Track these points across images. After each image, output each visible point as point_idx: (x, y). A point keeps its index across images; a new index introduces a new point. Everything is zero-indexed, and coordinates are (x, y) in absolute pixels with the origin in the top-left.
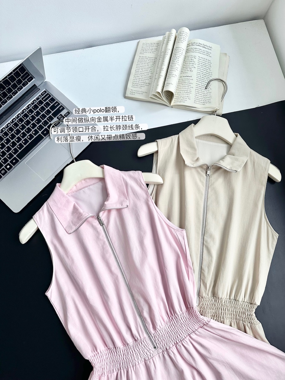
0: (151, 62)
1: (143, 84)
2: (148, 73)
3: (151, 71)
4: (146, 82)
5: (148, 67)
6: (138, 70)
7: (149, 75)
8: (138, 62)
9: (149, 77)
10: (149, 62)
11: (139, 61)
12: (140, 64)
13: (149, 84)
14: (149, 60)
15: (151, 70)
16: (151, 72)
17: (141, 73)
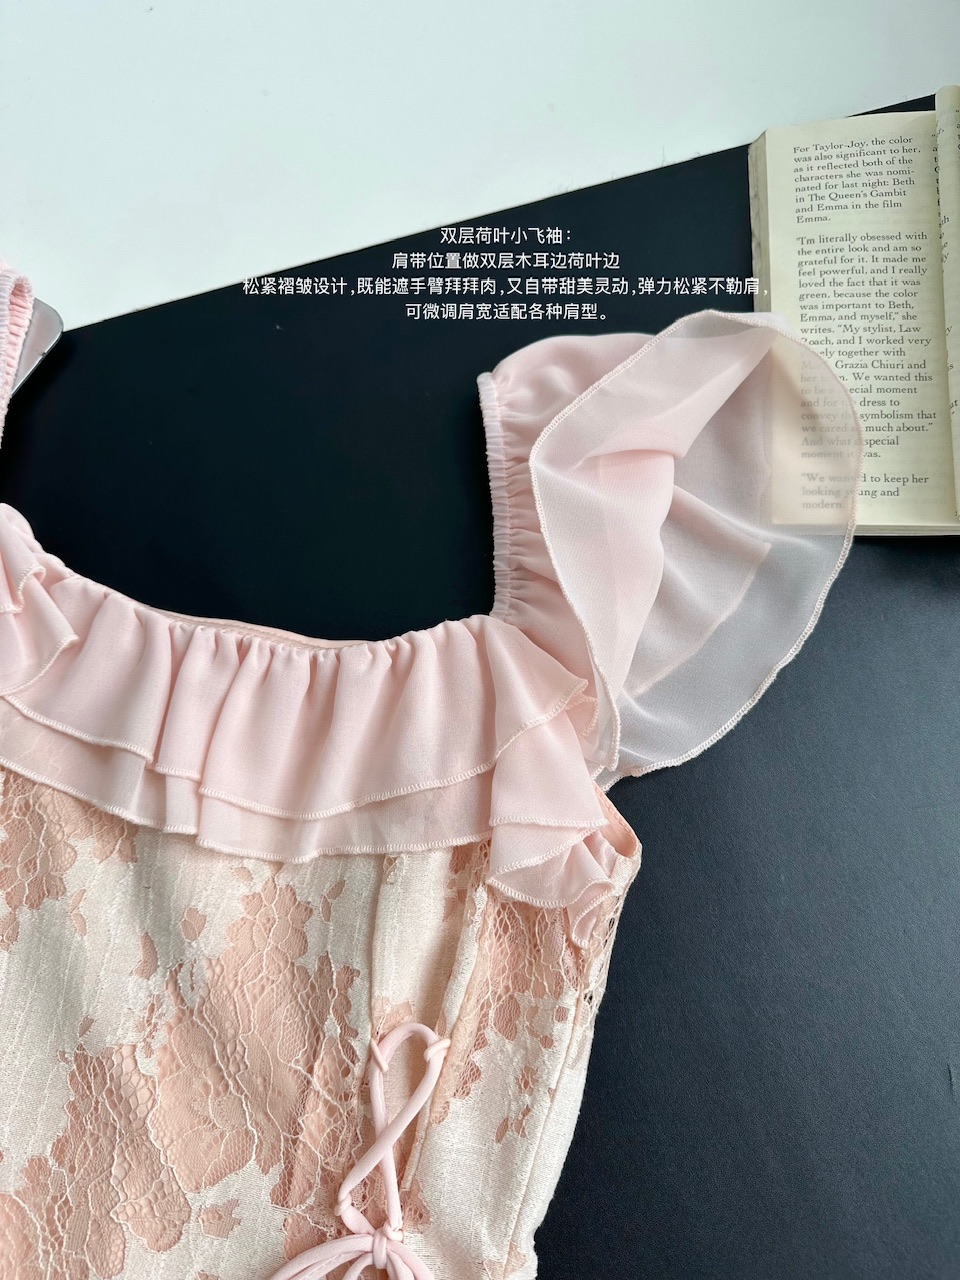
0: (899, 265)
1: (883, 422)
2: (897, 346)
3: (917, 329)
4: (900, 410)
5: (882, 300)
6: (821, 337)
7: (906, 360)
8: (805, 279)
9: (914, 372)
10: (881, 265)
11: (807, 268)
12: (821, 290)
13: (922, 415)
14: (880, 255)
15: (912, 323)
16: (913, 335)
17: (850, 354)
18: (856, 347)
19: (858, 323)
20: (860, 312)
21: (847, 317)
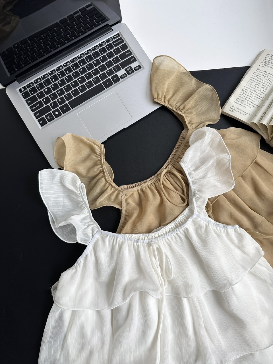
0: (270, 81)
1: (250, 103)
2: (261, 93)
4: (254, 103)
5: (264, 85)
6: (250, 85)
7: (261, 96)
11: (255, 74)
12: (255, 78)
14: (269, 77)
15: (266, 91)
17: (252, 90)
18: (254, 90)
19: (257, 86)
20: (259, 84)
21: (256, 84)
